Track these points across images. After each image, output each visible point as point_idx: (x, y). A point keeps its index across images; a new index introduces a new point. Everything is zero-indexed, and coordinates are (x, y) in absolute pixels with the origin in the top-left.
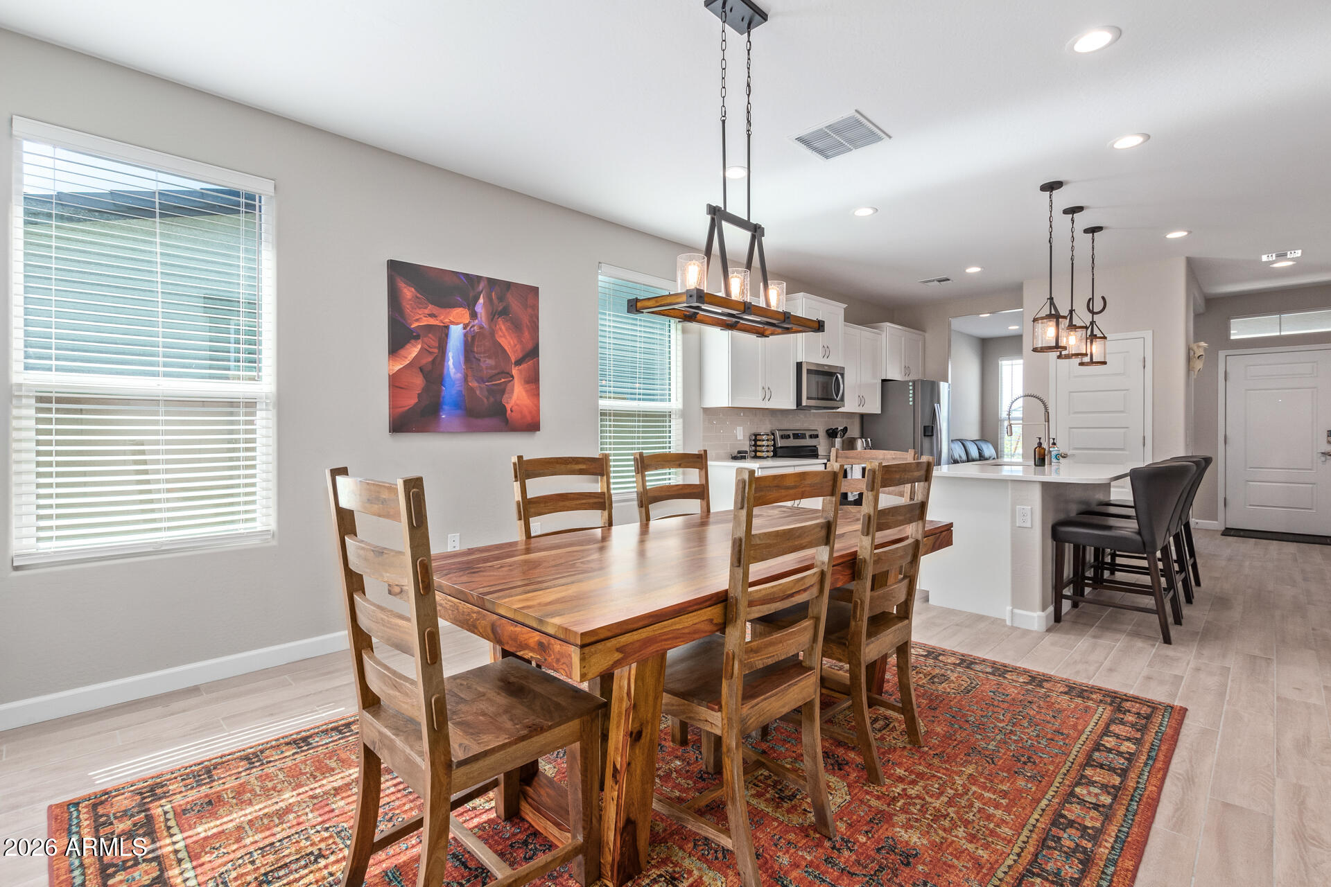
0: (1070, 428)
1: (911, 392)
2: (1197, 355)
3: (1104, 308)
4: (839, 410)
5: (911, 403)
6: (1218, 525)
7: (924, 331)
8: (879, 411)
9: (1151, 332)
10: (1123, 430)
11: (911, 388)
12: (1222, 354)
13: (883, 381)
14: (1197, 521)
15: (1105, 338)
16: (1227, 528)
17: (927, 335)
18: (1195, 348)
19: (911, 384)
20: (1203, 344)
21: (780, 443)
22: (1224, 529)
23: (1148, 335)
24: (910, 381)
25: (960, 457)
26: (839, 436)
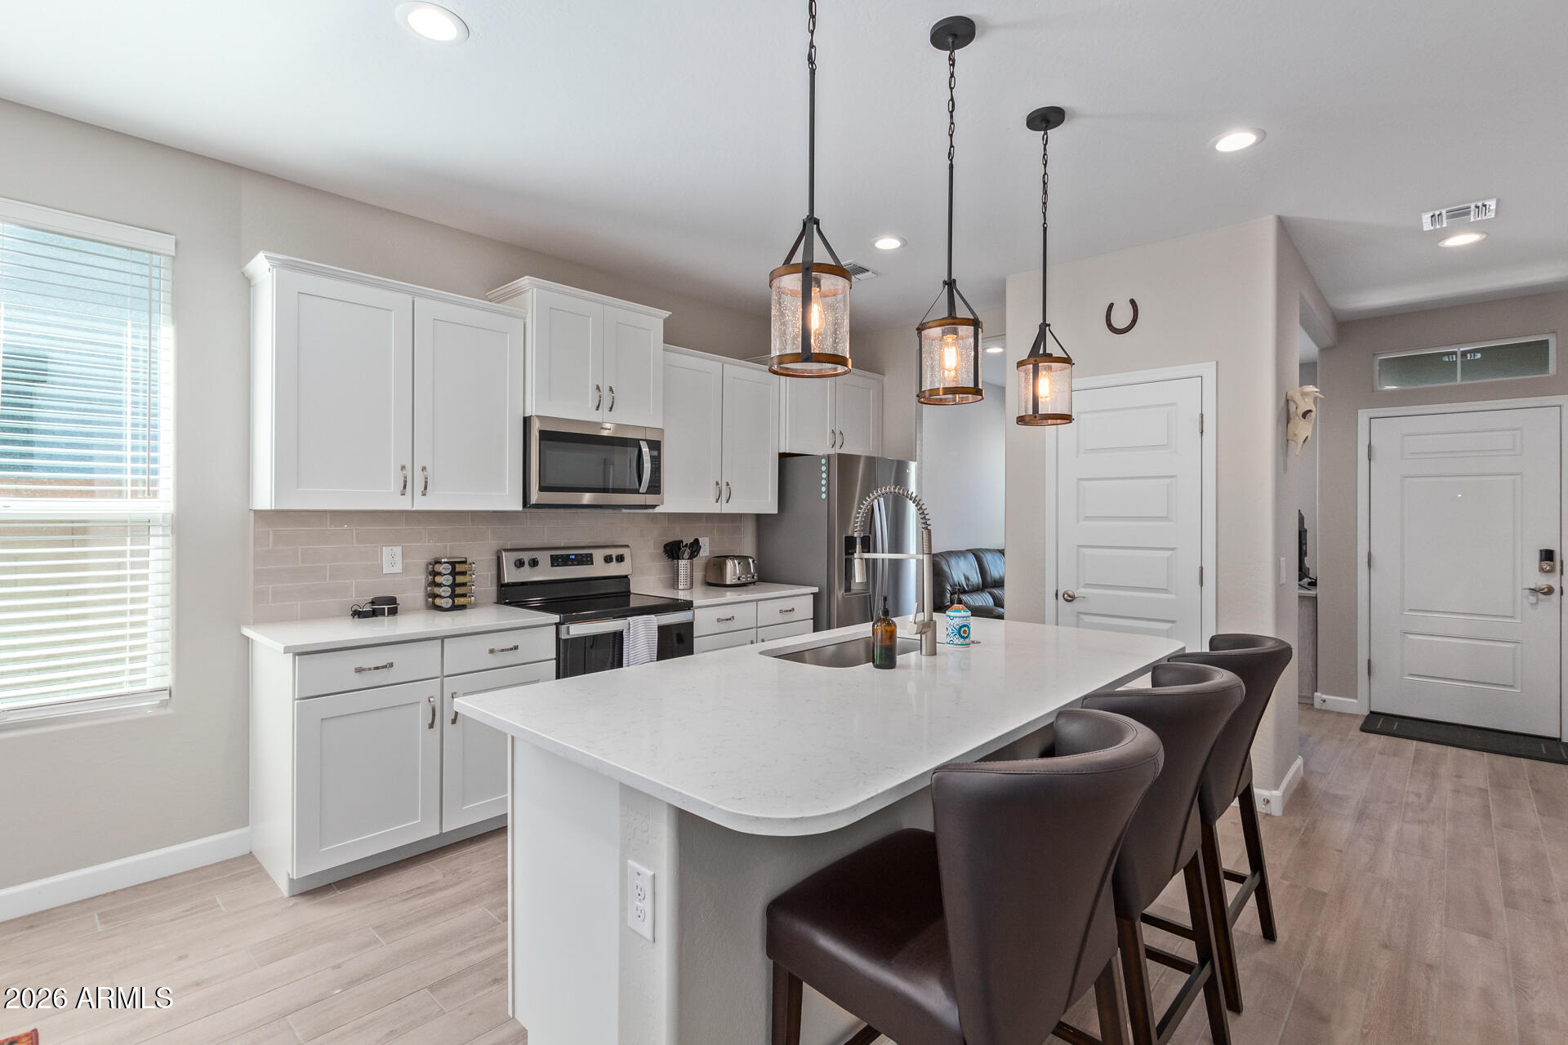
0: (1079, 546)
1: (824, 475)
2: (1301, 411)
3: (1134, 321)
4: (657, 510)
5: (824, 496)
6: (1357, 706)
7: (884, 375)
8: (775, 511)
9: (1215, 363)
10: (1168, 553)
11: (824, 468)
12: (1363, 416)
13: (783, 456)
14: (1325, 697)
15: (1067, 360)
16: (1372, 712)
17: (886, 379)
18: (1298, 397)
19: (823, 461)
20: (1311, 388)
21: (511, 575)
22: (1366, 713)
23: (1208, 370)
24: (823, 457)
25: (967, 579)
26: (686, 555)
